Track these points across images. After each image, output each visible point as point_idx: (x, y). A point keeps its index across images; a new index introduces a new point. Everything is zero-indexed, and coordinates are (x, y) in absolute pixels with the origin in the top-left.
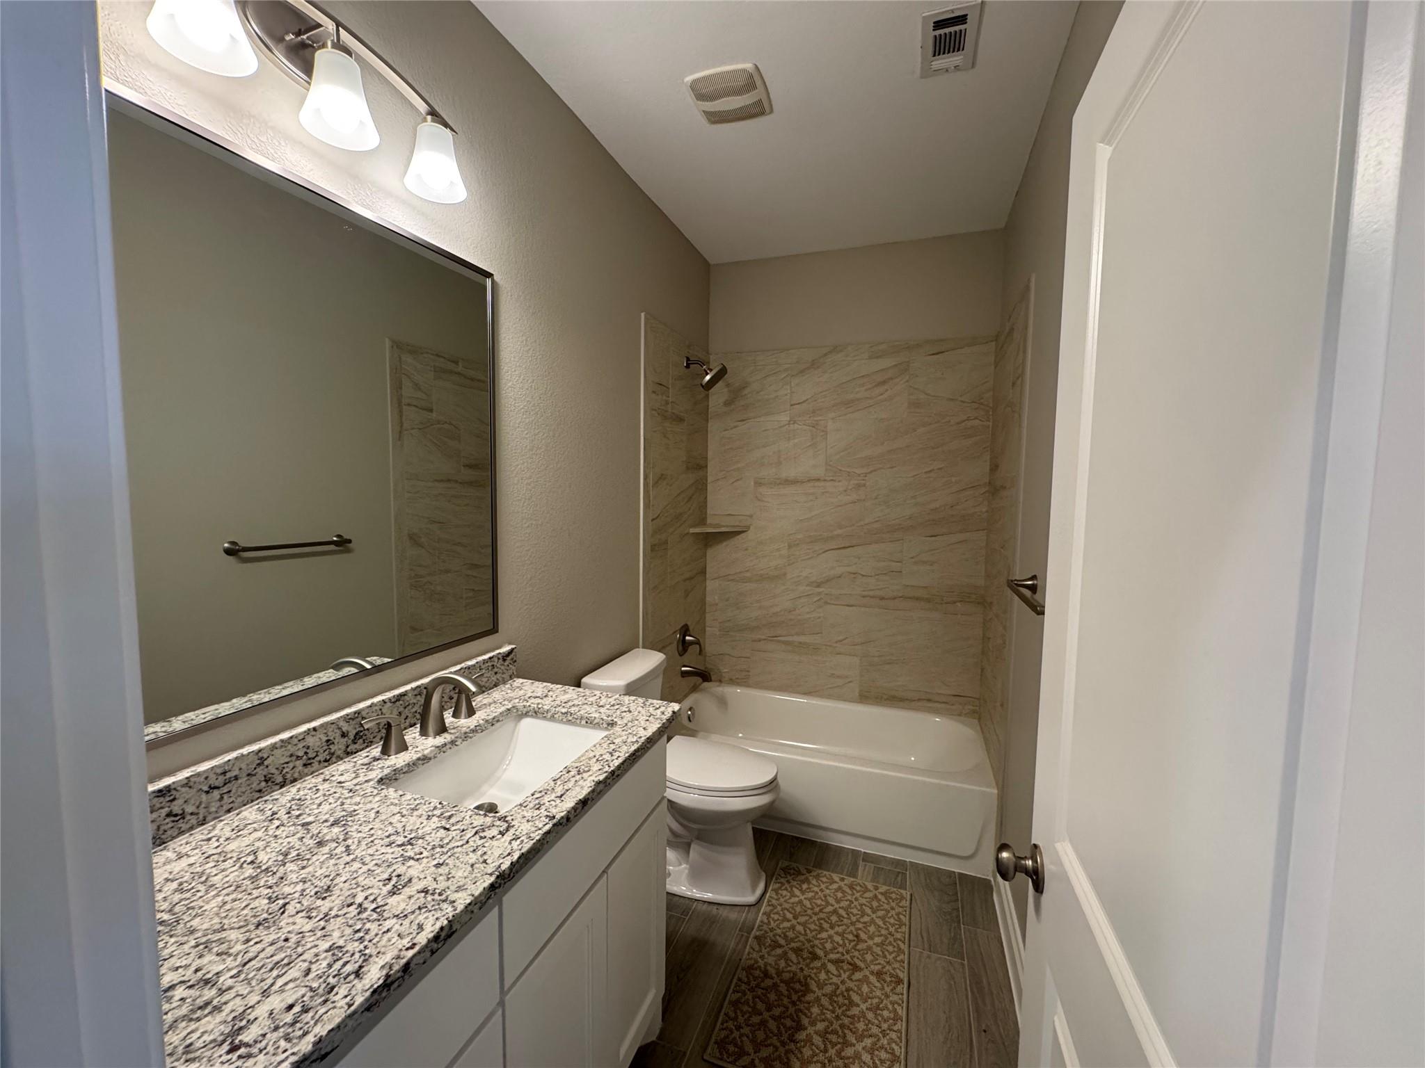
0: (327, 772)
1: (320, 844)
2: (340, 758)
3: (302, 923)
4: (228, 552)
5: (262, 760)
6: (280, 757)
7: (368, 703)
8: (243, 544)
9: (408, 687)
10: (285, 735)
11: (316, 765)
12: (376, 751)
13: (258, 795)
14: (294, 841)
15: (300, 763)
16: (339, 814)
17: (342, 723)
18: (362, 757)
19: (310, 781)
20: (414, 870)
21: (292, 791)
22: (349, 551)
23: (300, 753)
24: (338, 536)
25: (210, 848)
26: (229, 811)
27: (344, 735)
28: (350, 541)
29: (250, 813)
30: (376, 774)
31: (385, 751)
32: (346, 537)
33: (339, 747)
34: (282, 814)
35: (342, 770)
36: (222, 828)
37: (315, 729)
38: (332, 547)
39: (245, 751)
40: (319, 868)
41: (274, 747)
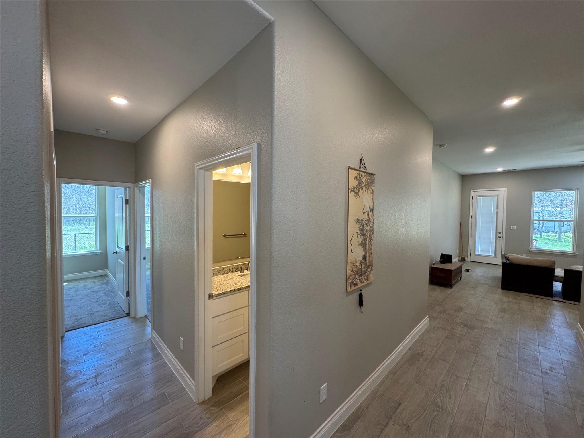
0: (232, 273)
1: (229, 280)
2: (234, 272)
3: (225, 285)
4: (224, 236)
5: (224, 269)
6: (226, 269)
7: (239, 264)
8: (226, 234)
9: (246, 263)
10: (227, 266)
11: (231, 272)
12: (240, 272)
13: (223, 274)
14: (226, 279)
15: (228, 271)
16: (232, 278)
17: (235, 266)
18: (238, 272)
19: (230, 274)
20: (239, 283)
21: (227, 275)
22: (246, 236)
23: (229, 269)
24: (244, 233)
25: (217, 278)
26: (219, 275)
27: (235, 268)
28: (246, 234)
29: (222, 276)
30: (239, 275)
31: (241, 272)
32: (246, 233)
33: (234, 270)
34: (225, 277)
35: (234, 273)
36: (218, 277)
37: (231, 266)
38: (243, 236)
39: (222, 267)
40: (228, 282)
41: (225, 267)
